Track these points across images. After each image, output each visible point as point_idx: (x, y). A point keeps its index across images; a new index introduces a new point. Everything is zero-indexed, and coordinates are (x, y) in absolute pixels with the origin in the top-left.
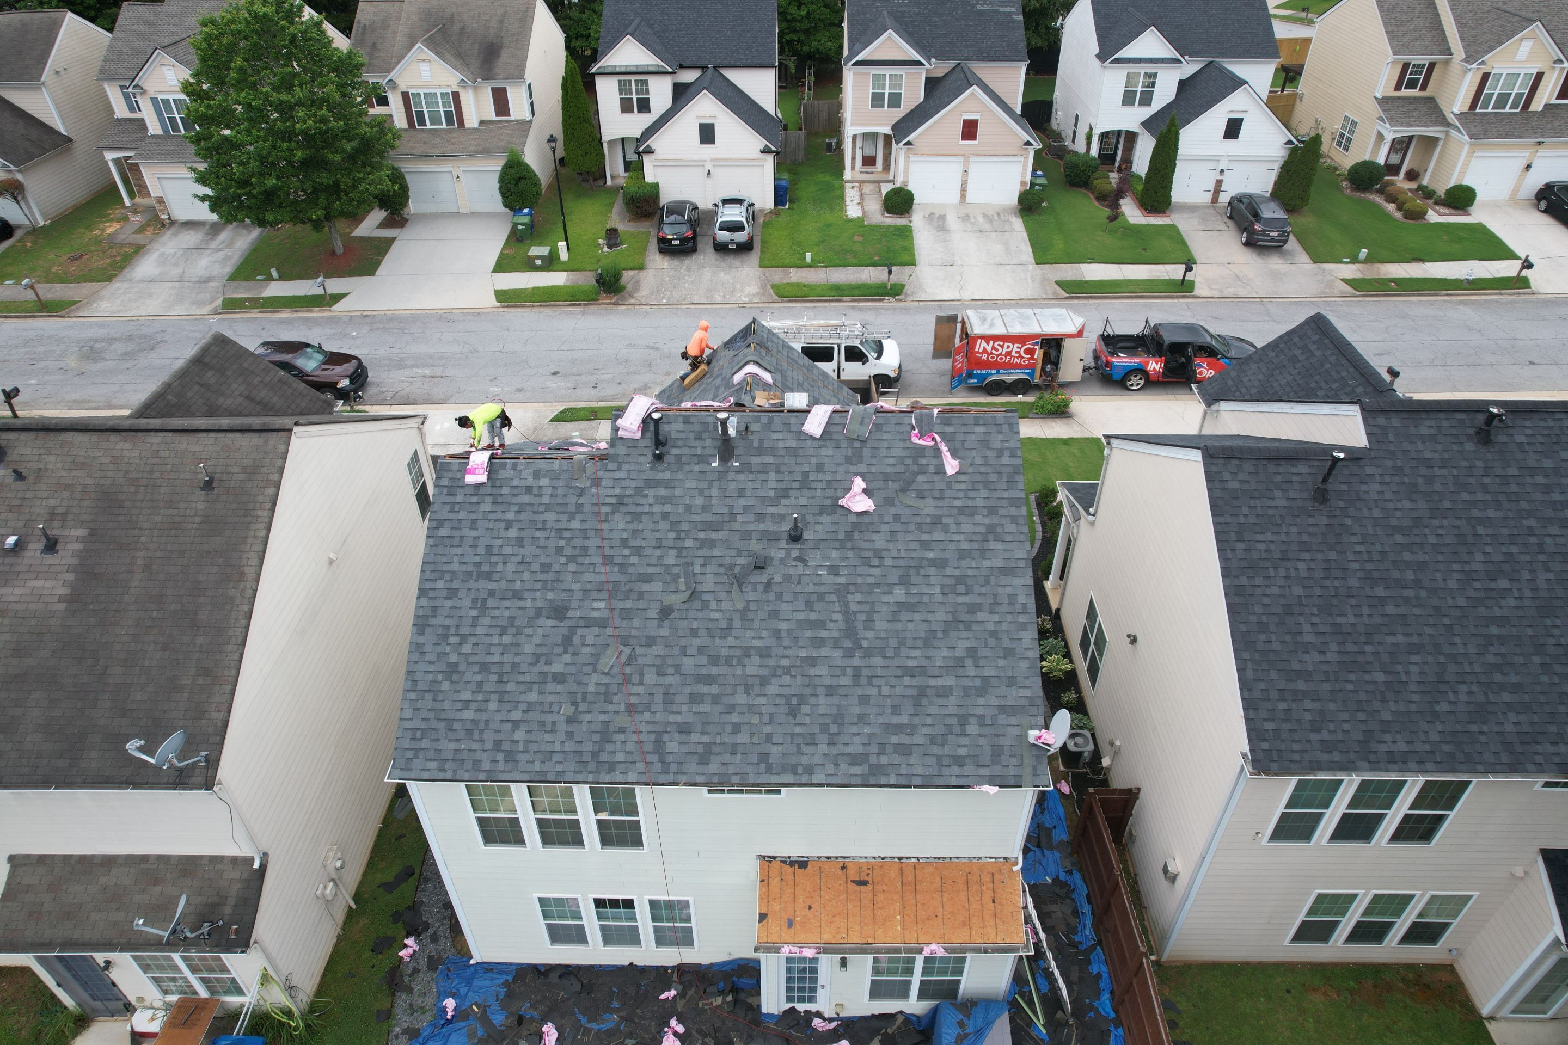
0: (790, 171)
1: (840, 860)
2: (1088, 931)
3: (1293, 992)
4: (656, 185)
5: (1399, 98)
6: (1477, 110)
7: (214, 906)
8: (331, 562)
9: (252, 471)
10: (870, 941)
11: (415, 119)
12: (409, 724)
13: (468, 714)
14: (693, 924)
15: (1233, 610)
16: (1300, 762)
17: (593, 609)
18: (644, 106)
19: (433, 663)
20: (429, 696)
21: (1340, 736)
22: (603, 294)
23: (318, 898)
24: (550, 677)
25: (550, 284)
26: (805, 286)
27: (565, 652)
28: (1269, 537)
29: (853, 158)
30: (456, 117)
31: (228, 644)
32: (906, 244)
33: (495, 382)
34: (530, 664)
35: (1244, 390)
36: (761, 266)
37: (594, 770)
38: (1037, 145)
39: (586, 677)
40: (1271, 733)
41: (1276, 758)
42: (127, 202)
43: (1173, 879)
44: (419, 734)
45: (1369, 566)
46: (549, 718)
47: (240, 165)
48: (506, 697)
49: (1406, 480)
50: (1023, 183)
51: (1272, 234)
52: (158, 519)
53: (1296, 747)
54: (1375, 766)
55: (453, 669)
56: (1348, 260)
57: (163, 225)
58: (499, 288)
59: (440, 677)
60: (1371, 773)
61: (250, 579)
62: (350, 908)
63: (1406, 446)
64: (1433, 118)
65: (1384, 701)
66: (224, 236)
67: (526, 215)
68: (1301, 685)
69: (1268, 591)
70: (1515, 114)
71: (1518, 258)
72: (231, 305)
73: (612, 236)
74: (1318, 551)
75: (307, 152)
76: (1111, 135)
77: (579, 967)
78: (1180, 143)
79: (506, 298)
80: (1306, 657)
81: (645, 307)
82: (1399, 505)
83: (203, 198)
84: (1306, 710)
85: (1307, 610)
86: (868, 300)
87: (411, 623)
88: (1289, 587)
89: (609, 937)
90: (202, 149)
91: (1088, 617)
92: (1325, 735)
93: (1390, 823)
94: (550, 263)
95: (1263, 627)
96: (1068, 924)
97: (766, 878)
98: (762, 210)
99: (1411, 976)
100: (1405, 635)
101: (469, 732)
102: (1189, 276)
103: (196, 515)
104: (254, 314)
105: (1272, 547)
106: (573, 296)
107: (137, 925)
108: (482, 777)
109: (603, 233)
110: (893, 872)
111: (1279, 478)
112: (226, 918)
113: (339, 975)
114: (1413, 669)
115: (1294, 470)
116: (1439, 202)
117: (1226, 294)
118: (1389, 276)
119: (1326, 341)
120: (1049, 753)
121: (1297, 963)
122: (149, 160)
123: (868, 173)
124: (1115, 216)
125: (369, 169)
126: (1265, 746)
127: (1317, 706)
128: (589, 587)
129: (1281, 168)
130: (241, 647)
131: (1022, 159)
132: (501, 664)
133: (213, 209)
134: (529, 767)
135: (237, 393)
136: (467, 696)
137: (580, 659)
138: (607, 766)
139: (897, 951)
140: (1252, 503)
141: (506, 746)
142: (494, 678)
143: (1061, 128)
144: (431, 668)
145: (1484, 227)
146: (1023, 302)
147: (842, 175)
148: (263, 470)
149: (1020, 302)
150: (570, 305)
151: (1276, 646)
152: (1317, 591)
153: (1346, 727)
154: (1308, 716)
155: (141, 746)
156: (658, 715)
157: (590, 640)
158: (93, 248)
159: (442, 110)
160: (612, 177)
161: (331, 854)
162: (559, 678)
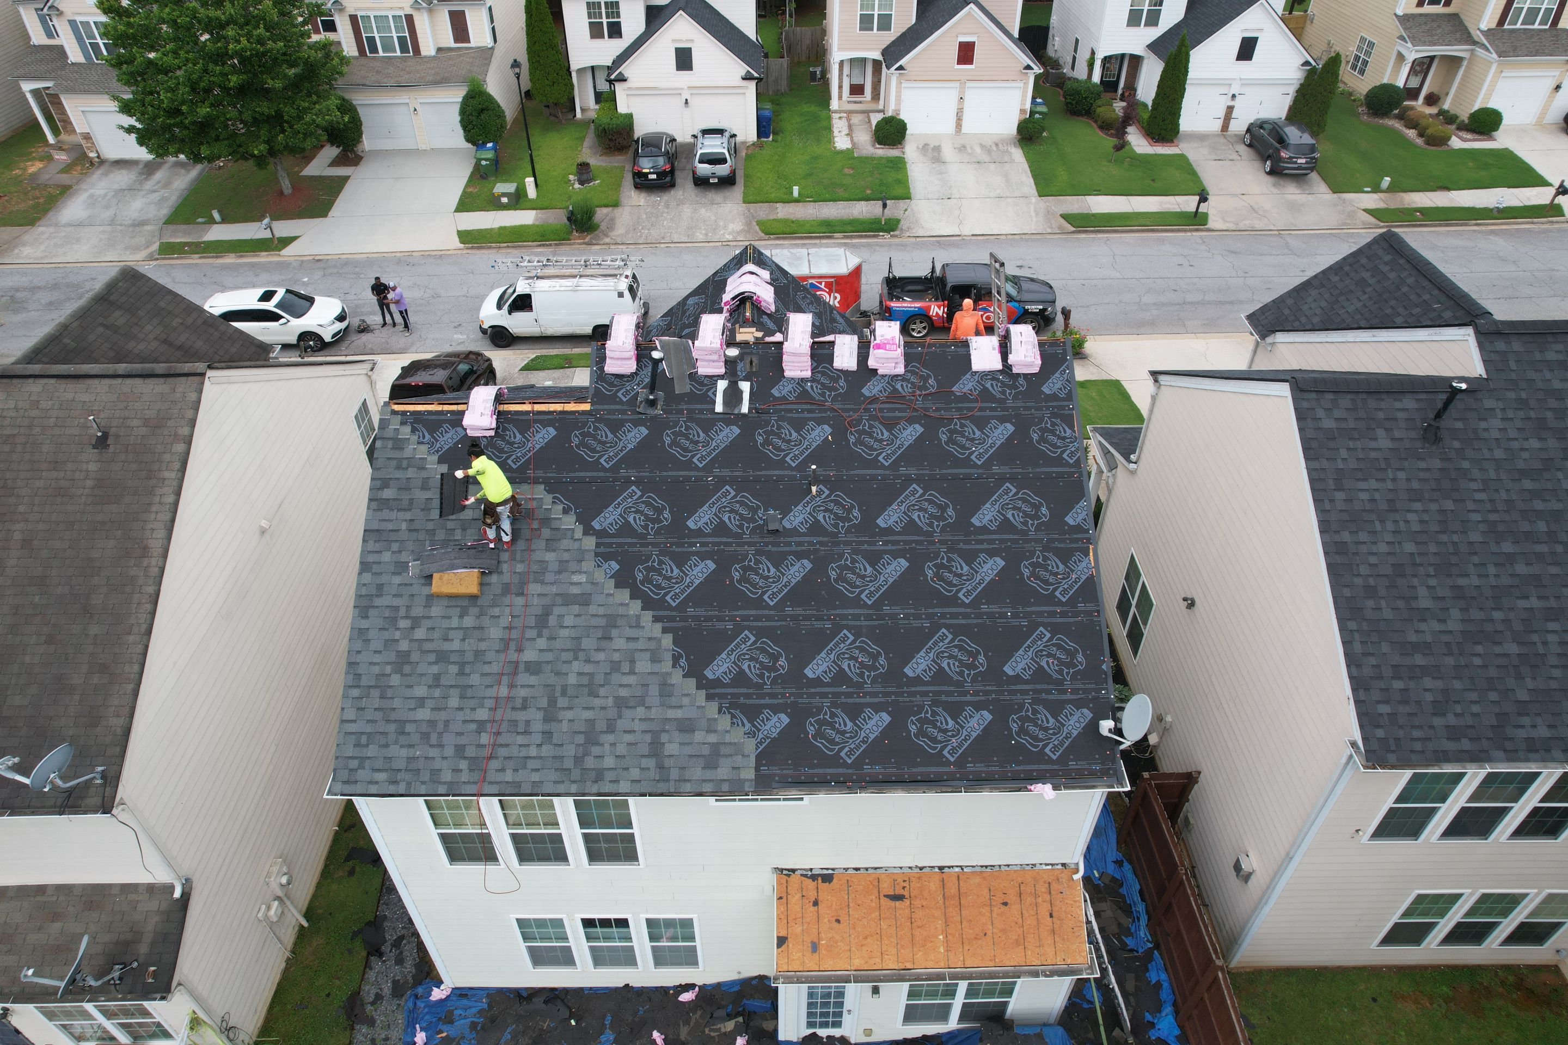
0: (772, 102)
1: (870, 871)
2: (1143, 933)
3: (1380, 1000)
4: (630, 117)
5: (1421, 15)
6: (1506, 27)
7: (127, 944)
8: (263, 532)
9: (156, 424)
10: (909, 966)
11: (366, 45)
12: (352, 728)
13: (424, 714)
14: (698, 943)
15: (1333, 570)
16: (1423, 752)
17: (572, 584)
18: (615, 31)
19: (380, 652)
20: (375, 693)
21: (1469, 721)
22: (575, 233)
23: (260, 921)
24: (522, 667)
25: (518, 223)
26: (793, 222)
27: (540, 635)
28: (1373, 484)
29: (840, 87)
30: (411, 43)
31: (129, 634)
32: (900, 177)
33: (460, 329)
34: (498, 651)
35: (1303, 319)
36: (744, 202)
37: (578, 778)
38: (1038, 70)
39: (565, 665)
40: (1386, 717)
41: (1393, 748)
42: (51, 139)
43: (1247, 878)
44: (364, 740)
45: (1493, 517)
46: (522, 716)
47: (167, 92)
48: (469, 693)
49: (1533, 414)
50: (1022, 111)
51: (1299, 161)
52: (40, 484)
53: (1416, 734)
54: (1512, 756)
55: (403, 659)
56: (1369, 189)
57: (92, 164)
58: (461, 228)
59: (388, 669)
60: (1506, 764)
61: (155, 554)
62: (302, 926)
63: (1531, 374)
64: (1458, 35)
65: (1519, 677)
66: (159, 175)
67: (489, 149)
68: (1419, 660)
69: (1374, 549)
70: (1545, 30)
71: (1549, 185)
72: (168, 250)
73: (584, 171)
74: (1431, 500)
75: (245, 77)
76: (1113, 61)
77: (566, 991)
78: (1190, 65)
79: (469, 238)
80: (1423, 626)
81: (620, 247)
82: (1526, 445)
83: (130, 130)
84: (1426, 690)
85: (1421, 570)
86: (861, 237)
87: (352, 604)
88: (1399, 543)
89: (599, 958)
90: (124, 73)
91: (1127, 578)
92: (1451, 720)
93: (1514, 817)
94: (518, 200)
95: (1371, 592)
96: (1119, 925)
97: (784, 895)
98: (744, 143)
99: (1511, 979)
100: (1540, 598)
101: (425, 736)
102: (1203, 208)
103: (86, 478)
104: (195, 260)
105: (1377, 496)
106: (542, 236)
107: (26, 976)
108: (442, 789)
109: (574, 168)
110: (934, 885)
111: (1381, 415)
112: (141, 959)
113: (289, 1007)
114: (1551, 638)
115: (1398, 405)
116: (1463, 127)
117: (1241, 226)
118: (1414, 206)
119: (1402, 261)
120: (1122, 747)
121: (1382, 967)
122: (70, 90)
123: (855, 102)
124: (1122, 145)
125: (315, 98)
126: (1380, 733)
127: (1439, 684)
128: (566, 556)
129: (1297, 92)
130: (145, 637)
131: (1021, 85)
132: (461, 652)
133: (141, 142)
134: (499, 777)
135: (151, 336)
136: (420, 691)
137: (558, 644)
138: (593, 774)
139: (940, 977)
140: (1351, 444)
141: (471, 752)
142: (454, 669)
143: (1058, 55)
144: (378, 658)
145: (1512, 152)
146: (1027, 237)
147: (828, 105)
148: (170, 423)
149: (1023, 237)
150: (540, 246)
151: (1388, 614)
152: (1433, 548)
153: (1475, 709)
154: (1429, 697)
155: (15, 764)
156: (654, 710)
157: (569, 621)
158: (13, 189)
159: (395, 35)
160: (583, 110)
161: (275, 869)
162: (534, 668)
